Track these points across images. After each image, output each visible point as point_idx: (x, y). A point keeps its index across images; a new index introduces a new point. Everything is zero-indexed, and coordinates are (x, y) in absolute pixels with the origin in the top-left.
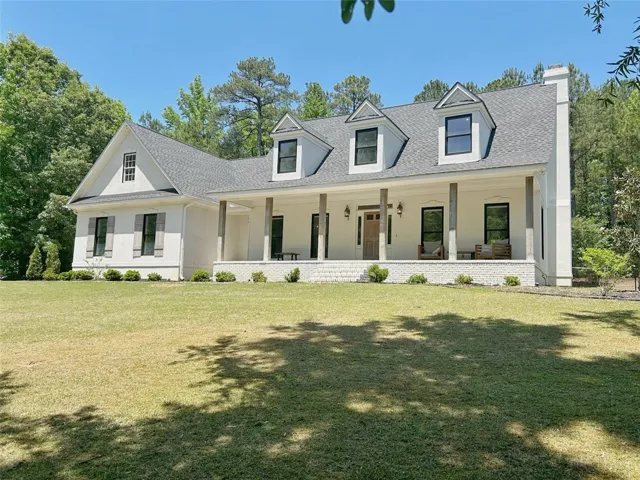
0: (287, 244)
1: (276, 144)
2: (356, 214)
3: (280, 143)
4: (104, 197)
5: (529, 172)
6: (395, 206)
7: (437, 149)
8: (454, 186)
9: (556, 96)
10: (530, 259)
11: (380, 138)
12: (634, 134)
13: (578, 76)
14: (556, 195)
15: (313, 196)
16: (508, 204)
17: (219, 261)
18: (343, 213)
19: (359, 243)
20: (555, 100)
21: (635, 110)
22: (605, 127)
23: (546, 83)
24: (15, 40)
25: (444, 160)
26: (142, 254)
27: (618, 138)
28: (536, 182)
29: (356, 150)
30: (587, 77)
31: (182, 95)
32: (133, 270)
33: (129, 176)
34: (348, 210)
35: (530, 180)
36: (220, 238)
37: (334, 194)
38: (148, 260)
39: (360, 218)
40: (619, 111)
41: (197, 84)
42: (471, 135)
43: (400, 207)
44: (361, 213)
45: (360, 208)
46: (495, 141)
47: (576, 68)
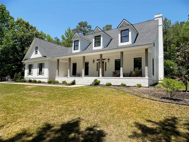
0: (78, 71)
1: (73, 42)
2: (96, 62)
3: (74, 41)
4: (31, 59)
5: (146, 47)
6: (107, 59)
7: (118, 41)
8: (122, 53)
9: (158, 23)
10: (147, 77)
11: (102, 38)
12: (184, 36)
13: (168, 21)
14: (158, 54)
16: (141, 58)
17: (57, 77)
18: (93, 62)
19: (97, 71)
20: (158, 24)
21: (184, 29)
22: (176, 35)
23: (155, 19)
24: (19, 19)
25: (120, 44)
26: (39, 75)
27: (179, 37)
28: (149, 51)
29: (95, 42)
30: (170, 21)
31: (66, 32)
33: (36, 53)
34: (94, 61)
35: (147, 50)
36: (57, 70)
37: (87, 56)
38: (40, 76)
39: (97, 63)
40: (180, 30)
41: (69, 29)
42: (128, 36)
43: (108, 60)
44: (98, 62)
45: (98, 60)
46: (138, 38)
47: (167, 18)
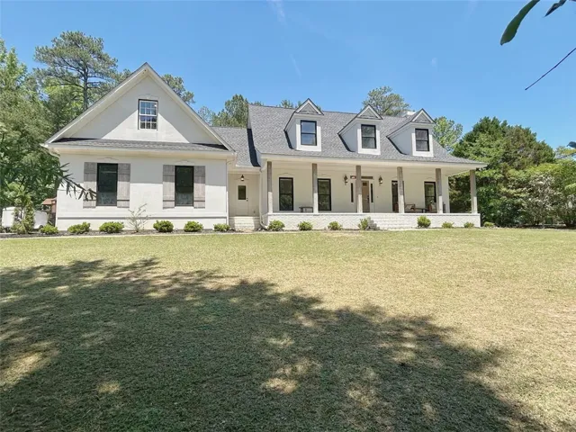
1: (298, 122)
2: (350, 181)
3: (301, 121)
4: (107, 141)
6: (376, 179)
11: (378, 133)
15: (351, 166)
16: (435, 183)
17: (271, 213)
19: (352, 201)
25: (416, 153)
26: (175, 205)
29: (361, 138)
32: (192, 220)
33: (145, 123)
34: (346, 178)
36: (271, 194)
38: (185, 211)
39: (352, 184)
42: (428, 141)
43: (381, 179)
45: (352, 177)
